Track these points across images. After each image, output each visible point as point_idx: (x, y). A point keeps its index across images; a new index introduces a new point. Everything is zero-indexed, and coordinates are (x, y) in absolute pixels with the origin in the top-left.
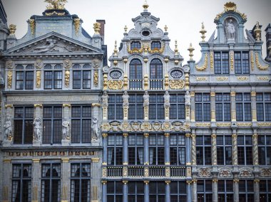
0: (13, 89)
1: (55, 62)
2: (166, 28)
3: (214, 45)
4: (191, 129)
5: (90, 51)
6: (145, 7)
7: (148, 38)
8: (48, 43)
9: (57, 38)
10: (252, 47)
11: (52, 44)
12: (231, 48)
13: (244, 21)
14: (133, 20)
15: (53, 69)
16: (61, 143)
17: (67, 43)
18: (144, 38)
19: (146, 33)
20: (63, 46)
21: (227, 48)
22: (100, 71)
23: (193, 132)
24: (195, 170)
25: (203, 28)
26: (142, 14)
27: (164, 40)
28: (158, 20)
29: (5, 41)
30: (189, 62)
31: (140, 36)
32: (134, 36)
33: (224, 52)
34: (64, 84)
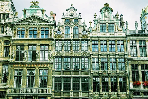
0: (16, 38)
1: (34, 27)
2: (80, 14)
3: (100, 21)
4: (90, 55)
5: (48, 22)
6: (72, 5)
8: (31, 19)
9: (35, 17)
10: (115, 22)
11: (32, 19)
12: (107, 22)
13: (112, 11)
14: (67, 10)
15: (33, 30)
16: (35, 61)
17: (39, 19)
18: (71, 17)
19: (72, 15)
20: (37, 20)
21: (105, 22)
22: (52, 31)
23: (91, 56)
24: (92, 72)
25: (95, 14)
26: (70, 8)
27: (79, 19)
28: (77, 10)
29: (13, 19)
30: (89, 27)
31: (69, 17)
32: (66, 17)
33: (104, 24)
34: (37, 36)
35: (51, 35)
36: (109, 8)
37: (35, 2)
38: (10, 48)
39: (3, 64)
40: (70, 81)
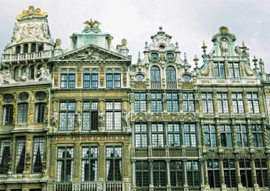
0: (58, 88)
1: (92, 67)
2: (177, 44)
3: (214, 57)
4: (200, 119)
5: (120, 58)
6: (161, 28)
7: (164, 50)
8: (87, 53)
9: (94, 49)
10: (241, 59)
11: (90, 53)
12: (226, 59)
13: (234, 40)
14: (152, 38)
15: (90, 72)
16: (98, 130)
17: (102, 52)
18: (161, 50)
19: (162, 46)
20: (98, 54)
21: (223, 59)
22: (128, 75)
23: (202, 121)
24: (205, 151)
26: (158, 33)
27: (176, 52)
28: (170, 37)
29: (53, 52)
30: (195, 69)
31: (157, 49)
32: (152, 49)
33: (221, 62)
34: (99, 84)
35: (125, 83)
36: (229, 35)
37: (93, 21)
38: (49, 106)
39: (35, 137)
40: (165, 168)
